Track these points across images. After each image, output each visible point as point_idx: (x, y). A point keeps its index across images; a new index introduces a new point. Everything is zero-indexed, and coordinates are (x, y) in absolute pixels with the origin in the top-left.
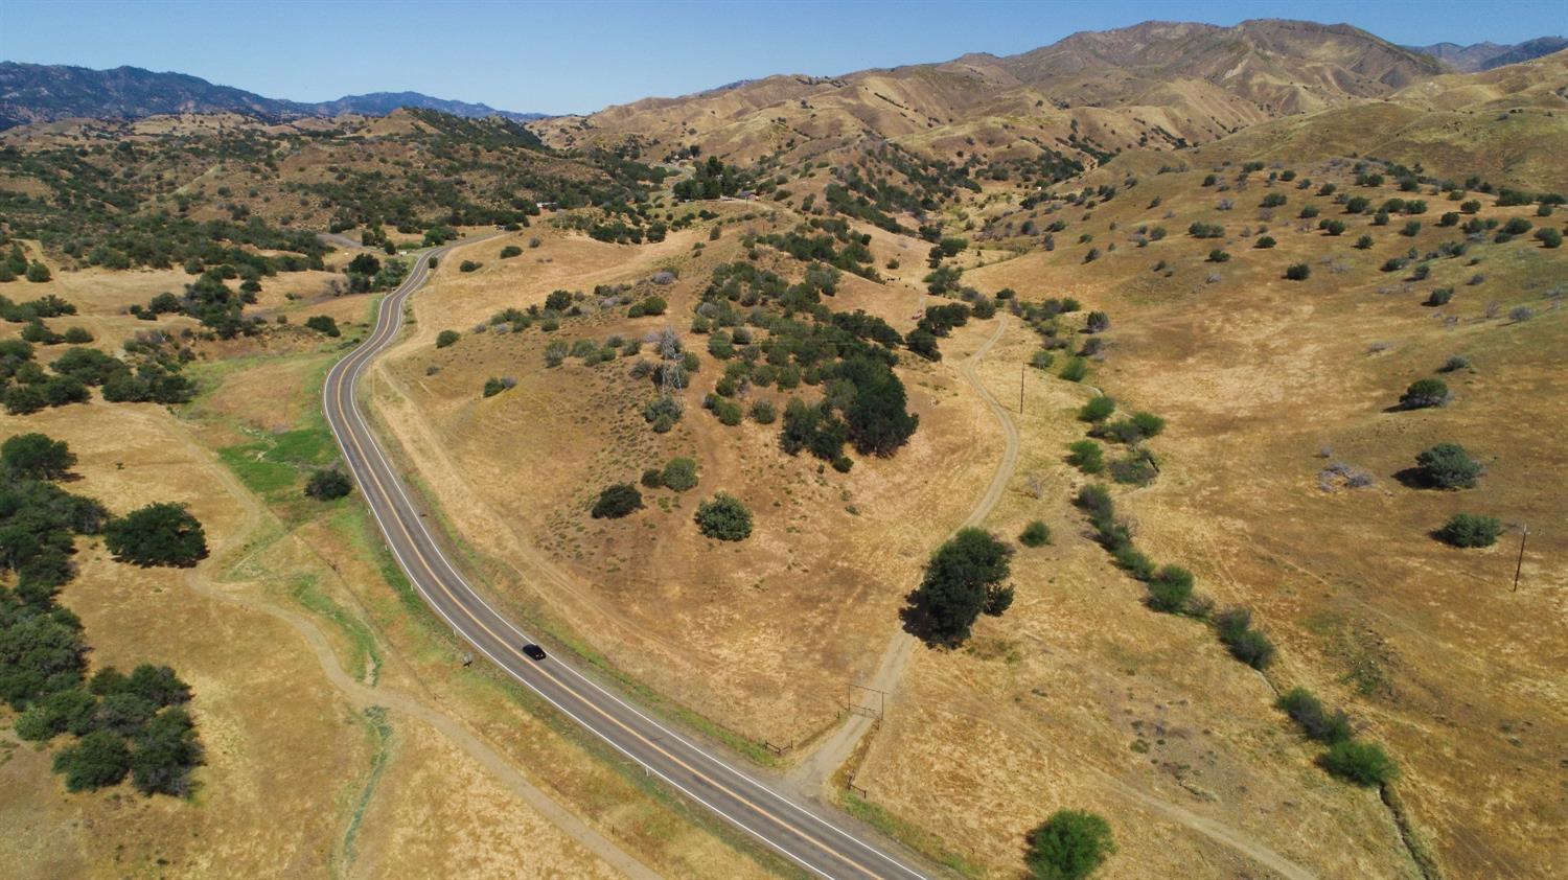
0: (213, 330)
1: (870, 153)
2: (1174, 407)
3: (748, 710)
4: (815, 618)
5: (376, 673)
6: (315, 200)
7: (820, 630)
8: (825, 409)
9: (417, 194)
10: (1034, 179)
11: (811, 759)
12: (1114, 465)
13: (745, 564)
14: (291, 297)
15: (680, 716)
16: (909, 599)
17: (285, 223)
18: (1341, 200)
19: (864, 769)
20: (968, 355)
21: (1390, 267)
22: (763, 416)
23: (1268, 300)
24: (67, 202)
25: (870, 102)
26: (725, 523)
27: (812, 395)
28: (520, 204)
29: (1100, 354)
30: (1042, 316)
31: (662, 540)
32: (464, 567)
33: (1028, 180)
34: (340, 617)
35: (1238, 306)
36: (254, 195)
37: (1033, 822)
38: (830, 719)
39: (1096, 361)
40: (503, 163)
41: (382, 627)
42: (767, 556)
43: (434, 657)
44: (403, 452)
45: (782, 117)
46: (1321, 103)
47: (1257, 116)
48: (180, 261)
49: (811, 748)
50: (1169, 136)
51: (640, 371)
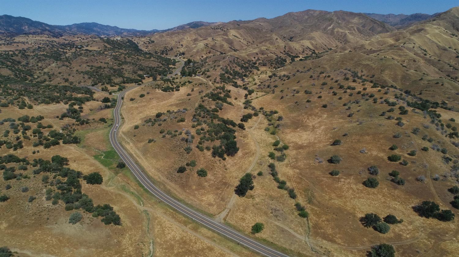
0: (79, 123)
1: (231, 62)
2: (292, 142)
3: (209, 209)
4: (219, 192)
5: (143, 204)
6: (86, 77)
7: (220, 194)
8: (221, 147)
9: (112, 73)
11: (219, 216)
12: (278, 157)
13: (206, 181)
14: (91, 111)
15: (197, 210)
16: (236, 188)
17: (79, 83)
18: (339, 84)
19: (228, 218)
20: (251, 127)
21: (344, 105)
22: (208, 149)
23: (318, 113)
24: (17, 76)
25: (231, 37)
26: (202, 173)
27: (218, 143)
28: (140, 76)
29: (280, 128)
30: (269, 115)
31: (191, 177)
32: (154, 183)
33: (272, 66)
34: (133, 193)
35: (311, 115)
36: (69, 75)
37: (253, 225)
38: (222, 210)
39: (279, 129)
40: (133, 61)
41: (142, 195)
42: (210, 180)
43: (153, 201)
44: (133, 156)
45: (207, 43)
46: (353, 37)
47: (335, 42)
48: (62, 101)
49: (219, 215)
50: (311, 49)
51: (183, 139)
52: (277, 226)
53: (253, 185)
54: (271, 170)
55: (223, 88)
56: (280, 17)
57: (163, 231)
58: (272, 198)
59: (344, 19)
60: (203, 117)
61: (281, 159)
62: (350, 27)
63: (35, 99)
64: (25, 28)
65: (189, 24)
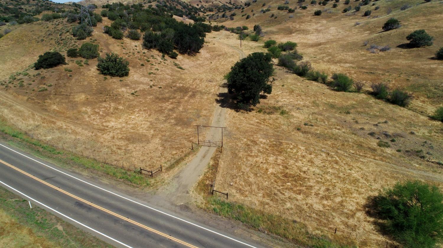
3: (126, 151)
4: (168, 105)
7: (172, 110)
11: (177, 177)
19: (219, 178)
20: (215, 38)
22: (133, 36)
38: (188, 150)
42: (138, 82)
49: (176, 170)
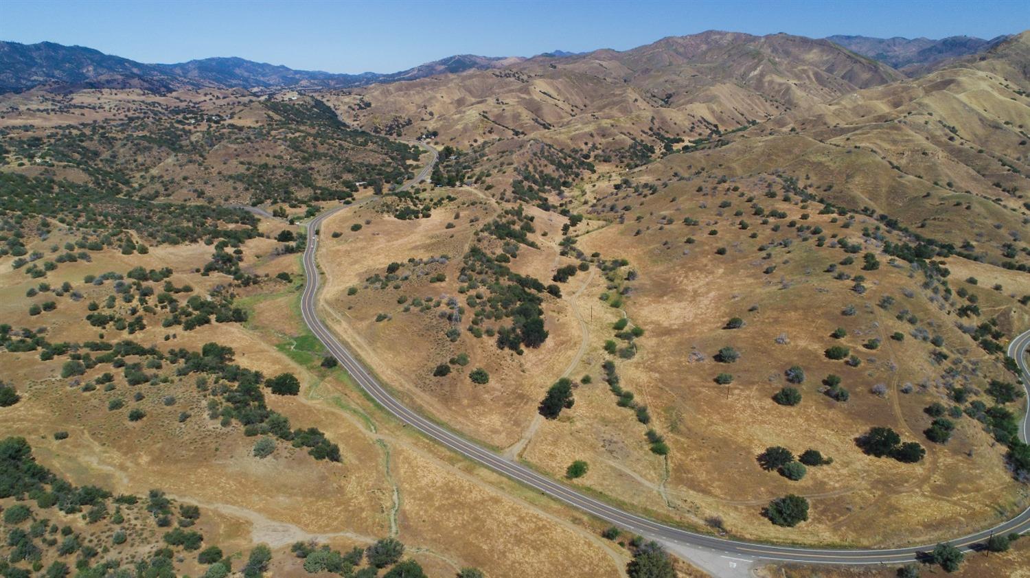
0: (240, 282)
1: (535, 154)
2: (652, 322)
5: (375, 429)
6: (241, 186)
8: (514, 330)
9: (290, 179)
10: (626, 161)
11: (511, 450)
12: (621, 350)
13: (488, 392)
14: (258, 257)
15: (472, 440)
16: (541, 403)
17: (226, 200)
18: (754, 206)
19: (525, 453)
20: (574, 293)
21: (761, 249)
22: (490, 333)
23: (706, 265)
24: (99, 184)
25: (537, 97)
26: (480, 377)
27: (508, 323)
29: (630, 294)
30: (609, 269)
31: (459, 385)
32: (391, 394)
33: (622, 162)
34: (355, 411)
35: (692, 269)
36: (206, 183)
37: (570, 464)
38: (516, 440)
39: (627, 297)
40: (331, 152)
41: (372, 414)
42: (494, 389)
43: (393, 424)
44: (350, 346)
45: (486, 110)
46: (804, 94)
47: (764, 106)
48: (201, 237)
49: (511, 448)
50: (709, 123)
51: (442, 315)
52: (611, 467)
53: (571, 399)
54: (608, 374)
55: (518, 213)
56: (645, 47)
57: (415, 472)
58: (605, 421)
59: (787, 53)
60: (480, 273)
61: (627, 354)
62: (799, 71)
63: (151, 235)
64: (88, 71)
65: (444, 62)
